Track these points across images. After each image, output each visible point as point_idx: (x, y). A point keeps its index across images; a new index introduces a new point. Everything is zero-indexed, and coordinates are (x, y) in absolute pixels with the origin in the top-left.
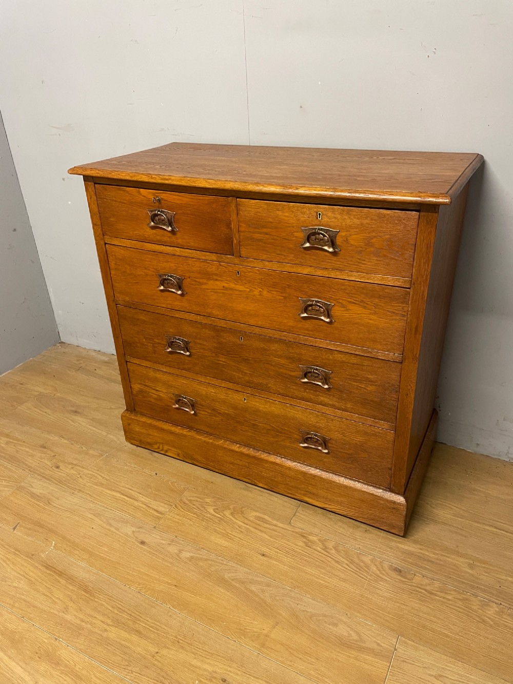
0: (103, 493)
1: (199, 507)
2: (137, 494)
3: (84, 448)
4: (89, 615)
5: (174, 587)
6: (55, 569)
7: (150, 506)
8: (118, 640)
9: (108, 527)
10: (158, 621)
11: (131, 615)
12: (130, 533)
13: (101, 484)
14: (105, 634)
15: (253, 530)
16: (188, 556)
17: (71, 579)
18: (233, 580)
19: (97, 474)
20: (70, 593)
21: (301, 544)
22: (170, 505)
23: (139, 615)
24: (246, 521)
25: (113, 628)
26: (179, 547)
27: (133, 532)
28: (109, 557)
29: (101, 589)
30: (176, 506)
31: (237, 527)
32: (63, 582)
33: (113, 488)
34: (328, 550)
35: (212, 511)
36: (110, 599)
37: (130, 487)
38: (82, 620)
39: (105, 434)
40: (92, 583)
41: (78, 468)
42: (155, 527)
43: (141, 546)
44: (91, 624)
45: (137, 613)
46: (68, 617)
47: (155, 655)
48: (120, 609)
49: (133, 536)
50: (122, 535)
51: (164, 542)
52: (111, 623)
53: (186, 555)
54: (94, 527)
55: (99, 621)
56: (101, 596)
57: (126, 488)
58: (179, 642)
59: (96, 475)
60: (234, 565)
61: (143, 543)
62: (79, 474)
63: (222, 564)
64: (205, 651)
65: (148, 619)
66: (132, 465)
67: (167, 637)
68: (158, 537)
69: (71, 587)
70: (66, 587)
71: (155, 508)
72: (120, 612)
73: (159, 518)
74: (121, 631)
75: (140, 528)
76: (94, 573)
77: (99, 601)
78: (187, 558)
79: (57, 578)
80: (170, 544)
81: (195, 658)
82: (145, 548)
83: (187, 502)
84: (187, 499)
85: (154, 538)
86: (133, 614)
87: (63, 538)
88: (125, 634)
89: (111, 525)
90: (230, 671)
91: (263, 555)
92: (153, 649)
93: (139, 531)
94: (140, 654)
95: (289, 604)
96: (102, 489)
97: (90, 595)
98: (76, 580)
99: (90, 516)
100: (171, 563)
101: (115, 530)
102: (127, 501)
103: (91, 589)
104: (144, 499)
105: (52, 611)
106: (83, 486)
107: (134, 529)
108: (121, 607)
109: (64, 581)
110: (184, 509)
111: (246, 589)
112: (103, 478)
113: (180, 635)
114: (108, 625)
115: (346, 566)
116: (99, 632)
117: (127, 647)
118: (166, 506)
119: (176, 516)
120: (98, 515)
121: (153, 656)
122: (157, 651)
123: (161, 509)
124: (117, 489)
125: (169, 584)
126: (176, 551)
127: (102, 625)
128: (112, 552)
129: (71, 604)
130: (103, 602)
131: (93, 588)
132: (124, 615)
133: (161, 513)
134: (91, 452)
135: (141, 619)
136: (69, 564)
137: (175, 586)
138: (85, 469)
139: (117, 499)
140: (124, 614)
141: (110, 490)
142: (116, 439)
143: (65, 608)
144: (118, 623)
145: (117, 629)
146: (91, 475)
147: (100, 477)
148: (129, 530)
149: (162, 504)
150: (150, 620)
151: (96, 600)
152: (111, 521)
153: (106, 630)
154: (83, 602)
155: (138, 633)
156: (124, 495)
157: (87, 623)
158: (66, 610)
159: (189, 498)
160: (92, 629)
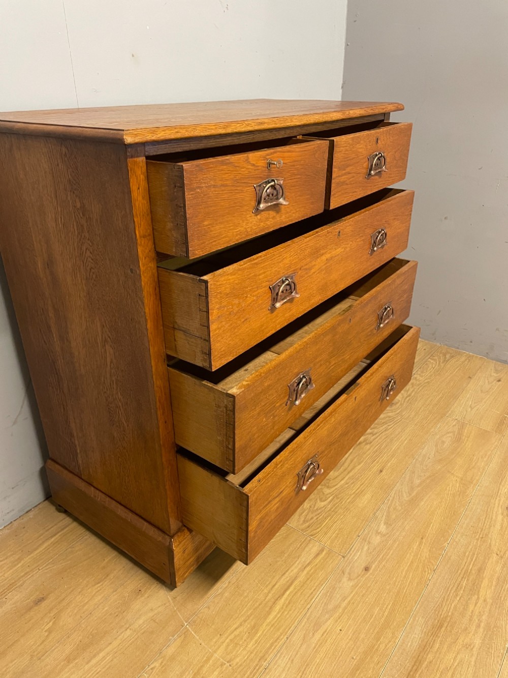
0: (272, 623)
1: (316, 513)
2: (284, 577)
3: (157, 664)
4: (470, 620)
5: (424, 540)
6: (411, 671)
7: (308, 562)
8: (493, 588)
9: (340, 610)
10: (465, 553)
11: (463, 578)
12: (351, 583)
13: (255, 628)
14: (490, 601)
15: (351, 474)
16: (385, 527)
17: (425, 648)
18: (410, 494)
19: (230, 635)
20: (445, 646)
21: (368, 447)
22: (310, 541)
23: (462, 570)
24: (340, 478)
25: (481, 594)
26: (372, 533)
27: (350, 579)
28: (389, 604)
29: (435, 611)
30: (312, 535)
31: (347, 486)
32: (430, 657)
33: (267, 609)
34: (374, 433)
35: (323, 504)
36: (447, 600)
37: (270, 587)
38: (478, 626)
39: (128, 632)
40: (428, 621)
41: (205, 669)
42: (344, 557)
43: (371, 571)
44: (480, 615)
45: (459, 571)
46: (477, 642)
47: (500, 555)
48: (457, 588)
49: (356, 581)
50: (354, 593)
51: (366, 548)
52: (476, 596)
53: (383, 528)
54: (340, 628)
55: (476, 608)
56: (445, 609)
57: (269, 592)
58: (482, 538)
59: (232, 636)
60: (393, 492)
61: (367, 569)
62: (222, 664)
63: (392, 500)
64: (485, 519)
65: (464, 563)
66: (225, 586)
67: (480, 547)
68: (359, 553)
69: (437, 645)
70: (436, 653)
71: (312, 556)
72: (461, 588)
73: (330, 552)
74: (482, 586)
75: (343, 572)
76: (414, 620)
77: (451, 610)
78: (387, 528)
79: (424, 666)
80: (369, 543)
81: (494, 526)
82: (374, 566)
83: (307, 524)
84: (302, 524)
85: (359, 558)
86: (462, 576)
87: (358, 670)
88: (485, 582)
89: (336, 607)
90: (499, 504)
91: (381, 471)
92: (495, 557)
93: (349, 574)
94: (503, 567)
95: (430, 462)
96: (265, 624)
97: (444, 621)
98: (426, 640)
99: (318, 636)
100: (395, 541)
101: (346, 601)
102: (295, 589)
103: (436, 621)
104: (294, 570)
105: (473, 663)
106: (253, 655)
107: (345, 579)
108: (454, 588)
109: (429, 655)
110: (318, 528)
111: (418, 486)
112: (241, 625)
113: (475, 536)
114: (478, 598)
115: (390, 427)
116: (488, 607)
117: (498, 579)
118: (310, 545)
119: (329, 535)
120: (317, 626)
121: (502, 557)
122: (495, 555)
123: (315, 550)
124: (270, 604)
125: (421, 543)
126: (378, 537)
127: (478, 605)
128: (381, 602)
129: (460, 641)
130: (452, 607)
131: (435, 620)
132: (464, 584)
133: (322, 550)
134: (170, 651)
135: (465, 567)
136: (402, 654)
137: (422, 539)
138: (212, 656)
139: (289, 603)
140: (462, 585)
141: (269, 613)
142: (151, 614)
143: (467, 648)
144: (474, 589)
145: (481, 590)
146: (228, 645)
147: (241, 629)
148: (346, 584)
149: (307, 549)
150: (465, 560)
151: (450, 614)
152: (330, 607)
153: (485, 600)
154: (455, 628)
155: (480, 570)
156: (283, 594)
157: (480, 621)
158: (468, 647)
159: (301, 522)
160: (487, 614)
